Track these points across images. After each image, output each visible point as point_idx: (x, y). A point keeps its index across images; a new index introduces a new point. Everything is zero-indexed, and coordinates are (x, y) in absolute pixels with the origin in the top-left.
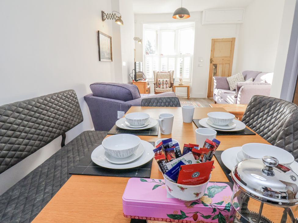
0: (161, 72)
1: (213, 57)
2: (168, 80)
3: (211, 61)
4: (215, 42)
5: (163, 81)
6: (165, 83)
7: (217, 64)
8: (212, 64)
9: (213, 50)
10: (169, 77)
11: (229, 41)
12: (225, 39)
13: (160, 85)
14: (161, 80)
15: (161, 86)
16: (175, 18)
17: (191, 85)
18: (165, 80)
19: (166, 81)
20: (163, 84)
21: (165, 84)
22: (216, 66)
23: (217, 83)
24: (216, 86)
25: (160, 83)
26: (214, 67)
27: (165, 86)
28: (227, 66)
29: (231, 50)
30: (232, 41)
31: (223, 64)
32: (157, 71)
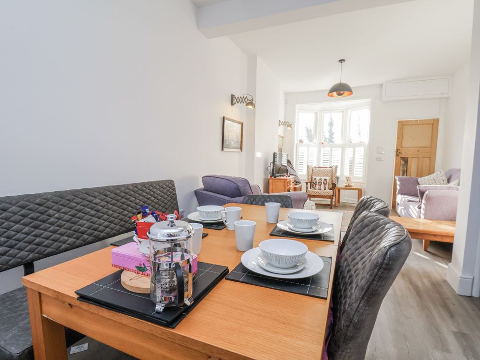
0: (319, 167)
1: (402, 147)
2: (328, 178)
3: (398, 153)
4: (403, 125)
5: (320, 179)
6: (323, 182)
7: (408, 158)
8: (399, 158)
9: (400, 137)
10: (330, 174)
11: (428, 124)
12: (420, 120)
13: (316, 185)
14: (318, 178)
15: (317, 187)
16: (332, 96)
17: (363, 187)
18: (323, 178)
19: (325, 180)
20: (320, 184)
21: (323, 184)
22: (406, 160)
23: (400, 186)
24: (399, 190)
25: (316, 182)
26: (403, 162)
27: (322, 186)
28: (427, 161)
29: (432, 137)
30: (433, 124)
31: (418, 158)
32: (313, 166)
